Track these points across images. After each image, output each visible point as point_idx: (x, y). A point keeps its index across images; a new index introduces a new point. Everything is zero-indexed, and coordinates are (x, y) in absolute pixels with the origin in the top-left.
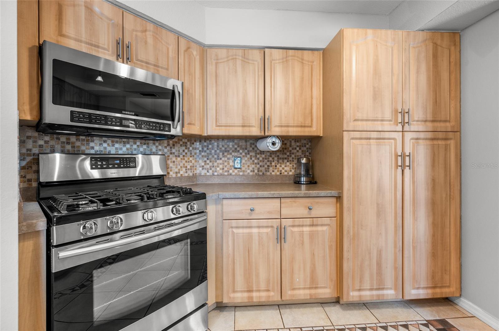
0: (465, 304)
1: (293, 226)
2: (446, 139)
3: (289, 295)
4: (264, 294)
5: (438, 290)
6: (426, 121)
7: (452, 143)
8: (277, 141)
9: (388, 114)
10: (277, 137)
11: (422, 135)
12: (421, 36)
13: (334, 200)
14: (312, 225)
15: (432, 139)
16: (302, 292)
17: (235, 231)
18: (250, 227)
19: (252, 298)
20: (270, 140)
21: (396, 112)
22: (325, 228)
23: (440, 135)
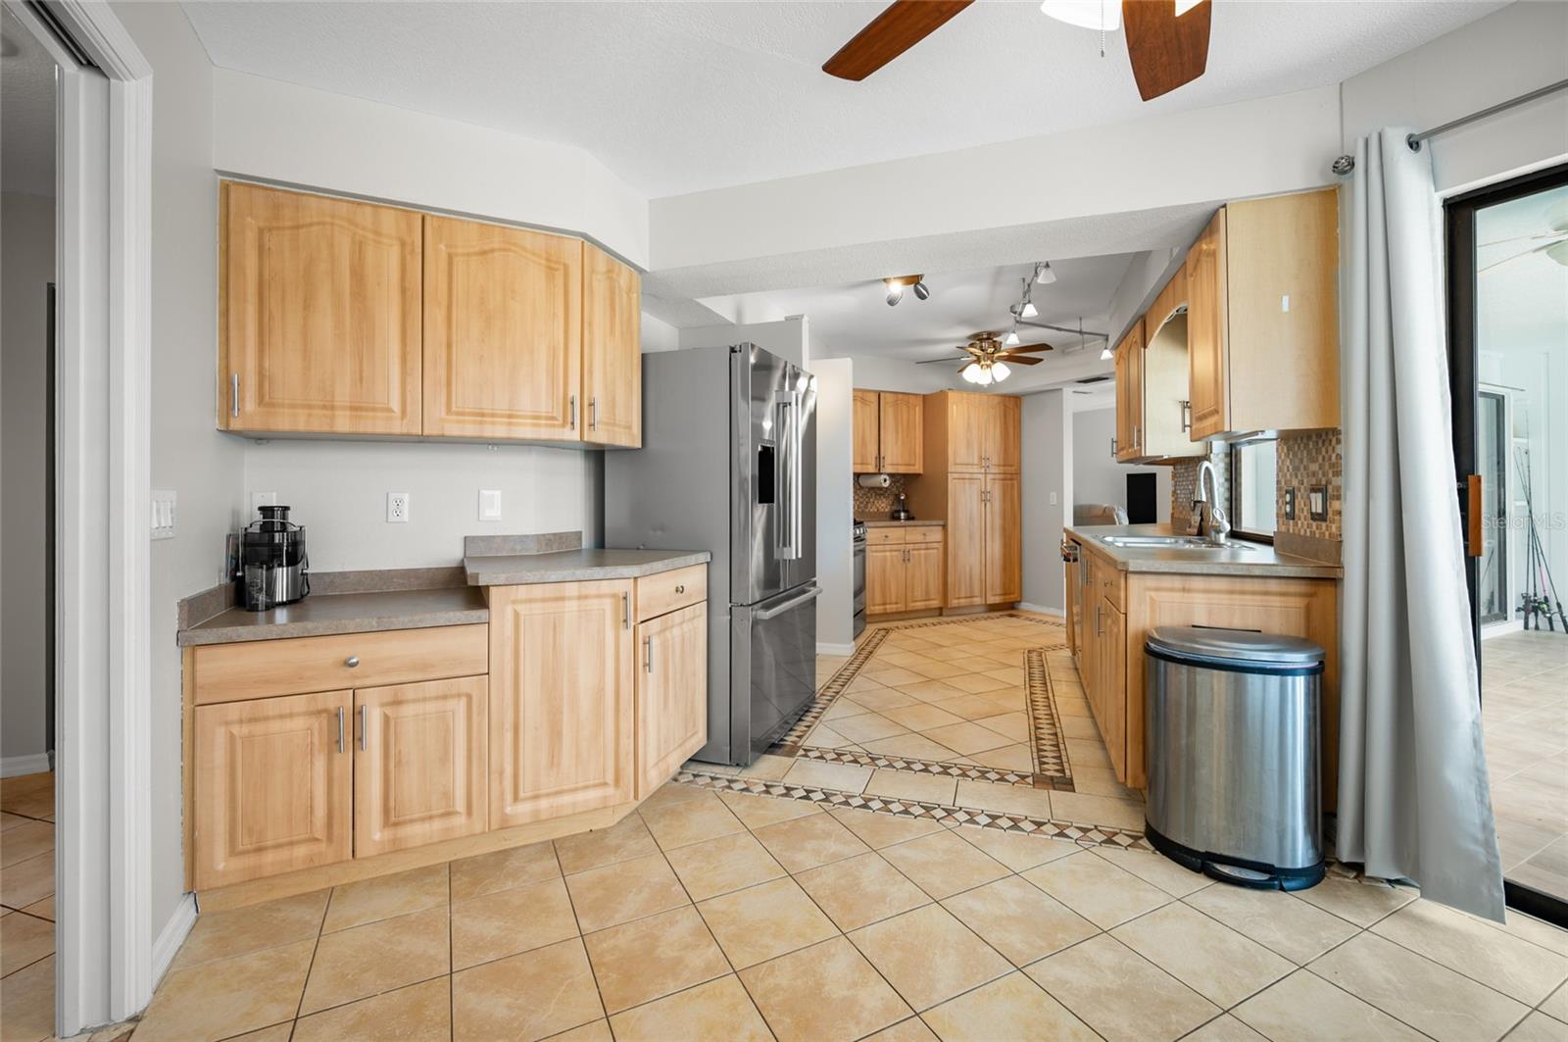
0: (1024, 606)
1: (913, 550)
2: (1011, 479)
3: (912, 606)
4: (894, 606)
5: (1007, 597)
6: (999, 466)
7: (1015, 482)
8: (888, 478)
9: (976, 461)
10: (889, 475)
11: (997, 476)
12: (997, 400)
13: (941, 528)
14: (927, 549)
15: (1004, 480)
16: (918, 604)
17: (875, 554)
18: (885, 551)
19: (885, 609)
20: (883, 477)
21: (981, 458)
22: (935, 551)
23: (1009, 476)
